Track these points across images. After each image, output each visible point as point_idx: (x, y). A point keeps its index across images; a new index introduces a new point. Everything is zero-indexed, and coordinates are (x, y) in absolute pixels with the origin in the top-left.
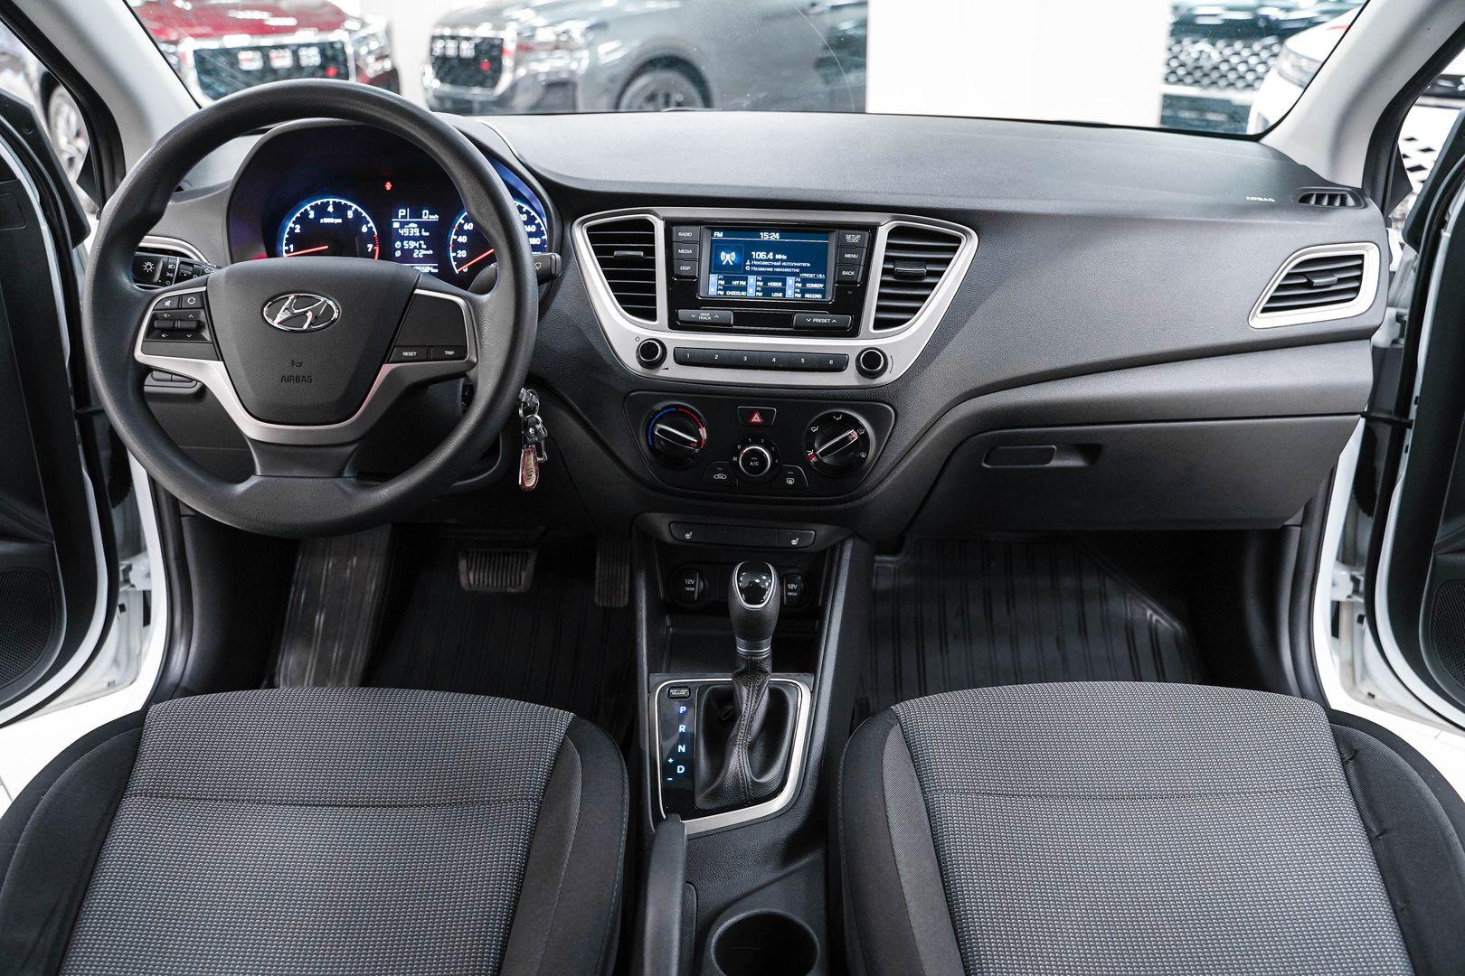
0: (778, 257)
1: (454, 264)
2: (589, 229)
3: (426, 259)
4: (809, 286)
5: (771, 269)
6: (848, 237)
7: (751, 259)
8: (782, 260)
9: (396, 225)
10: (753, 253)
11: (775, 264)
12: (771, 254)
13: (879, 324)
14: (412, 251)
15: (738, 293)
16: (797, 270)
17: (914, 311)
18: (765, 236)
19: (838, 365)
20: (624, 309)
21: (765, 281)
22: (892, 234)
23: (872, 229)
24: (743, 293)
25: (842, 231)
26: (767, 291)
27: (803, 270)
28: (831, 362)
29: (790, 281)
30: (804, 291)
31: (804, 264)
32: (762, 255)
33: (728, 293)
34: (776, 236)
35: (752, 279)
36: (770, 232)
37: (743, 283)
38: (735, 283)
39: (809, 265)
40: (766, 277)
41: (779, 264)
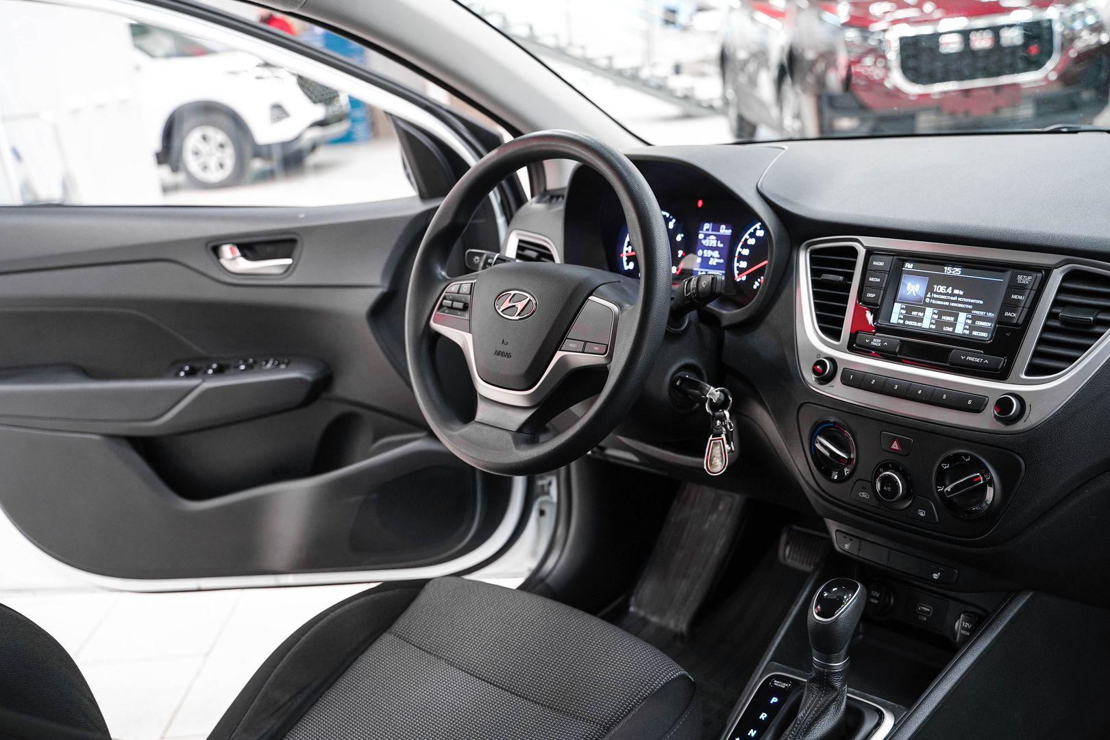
0: (956, 292)
1: (736, 272)
2: (812, 253)
3: (717, 267)
4: (979, 323)
5: (947, 303)
6: (1020, 277)
7: (932, 292)
8: (959, 296)
9: (701, 236)
10: (935, 286)
11: (952, 298)
12: (950, 288)
13: (1033, 370)
14: (708, 259)
15: (915, 324)
16: (970, 307)
17: (1072, 360)
18: (948, 270)
19: (975, 404)
20: (820, 327)
21: (940, 314)
22: (1067, 277)
23: (1047, 271)
24: (919, 324)
25: (1015, 271)
26: (940, 323)
27: (976, 307)
28: (970, 402)
29: (962, 316)
30: (972, 328)
31: (978, 302)
32: (942, 289)
33: (907, 322)
34: (957, 271)
35: (929, 311)
36: (953, 267)
37: (921, 314)
38: (914, 313)
39: (981, 302)
40: (942, 311)
41: (955, 298)
